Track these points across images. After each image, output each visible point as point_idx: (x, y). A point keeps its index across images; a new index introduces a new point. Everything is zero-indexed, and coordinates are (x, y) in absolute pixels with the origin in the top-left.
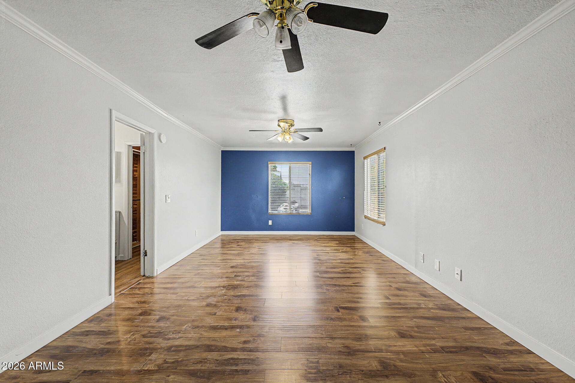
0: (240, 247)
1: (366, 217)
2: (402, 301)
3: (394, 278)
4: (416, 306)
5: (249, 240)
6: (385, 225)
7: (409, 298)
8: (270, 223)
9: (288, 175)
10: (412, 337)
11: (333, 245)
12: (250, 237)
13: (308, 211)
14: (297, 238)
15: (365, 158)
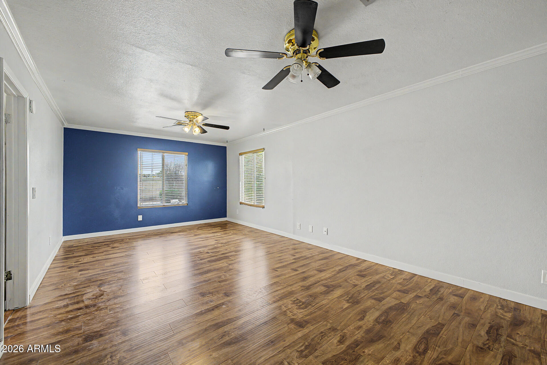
0: (119, 249)
1: (241, 203)
2: (302, 255)
3: (285, 244)
4: (310, 255)
5: (121, 240)
6: (264, 208)
7: (304, 253)
8: (140, 218)
9: (161, 165)
10: (324, 270)
11: (219, 231)
12: (116, 237)
13: (184, 202)
14: (177, 230)
15: (241, 154)
